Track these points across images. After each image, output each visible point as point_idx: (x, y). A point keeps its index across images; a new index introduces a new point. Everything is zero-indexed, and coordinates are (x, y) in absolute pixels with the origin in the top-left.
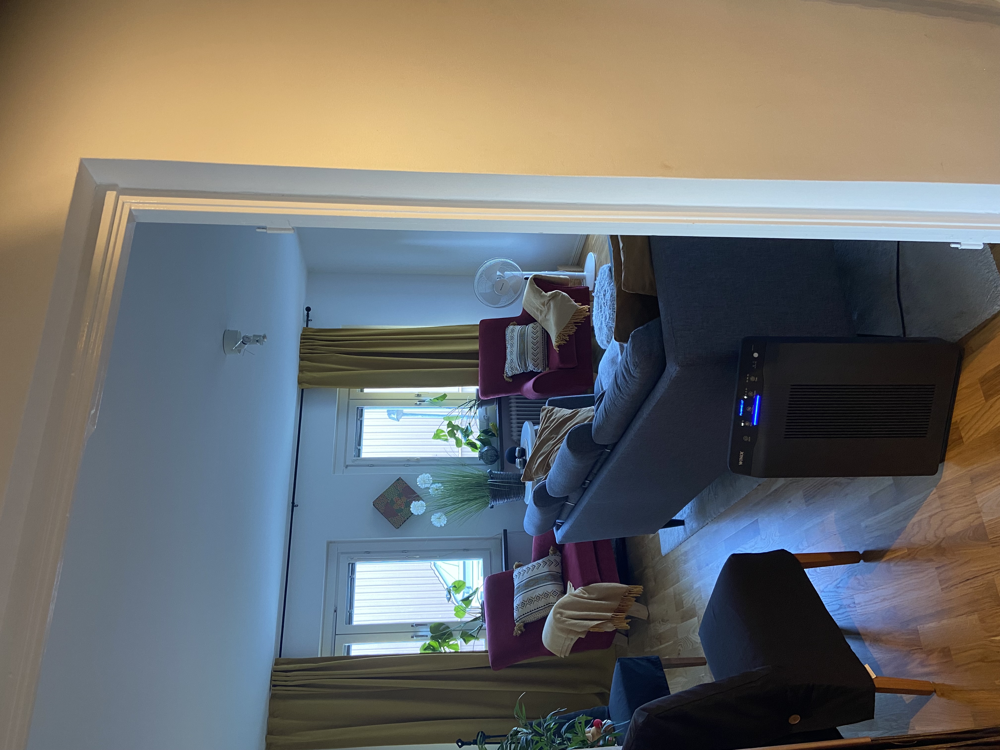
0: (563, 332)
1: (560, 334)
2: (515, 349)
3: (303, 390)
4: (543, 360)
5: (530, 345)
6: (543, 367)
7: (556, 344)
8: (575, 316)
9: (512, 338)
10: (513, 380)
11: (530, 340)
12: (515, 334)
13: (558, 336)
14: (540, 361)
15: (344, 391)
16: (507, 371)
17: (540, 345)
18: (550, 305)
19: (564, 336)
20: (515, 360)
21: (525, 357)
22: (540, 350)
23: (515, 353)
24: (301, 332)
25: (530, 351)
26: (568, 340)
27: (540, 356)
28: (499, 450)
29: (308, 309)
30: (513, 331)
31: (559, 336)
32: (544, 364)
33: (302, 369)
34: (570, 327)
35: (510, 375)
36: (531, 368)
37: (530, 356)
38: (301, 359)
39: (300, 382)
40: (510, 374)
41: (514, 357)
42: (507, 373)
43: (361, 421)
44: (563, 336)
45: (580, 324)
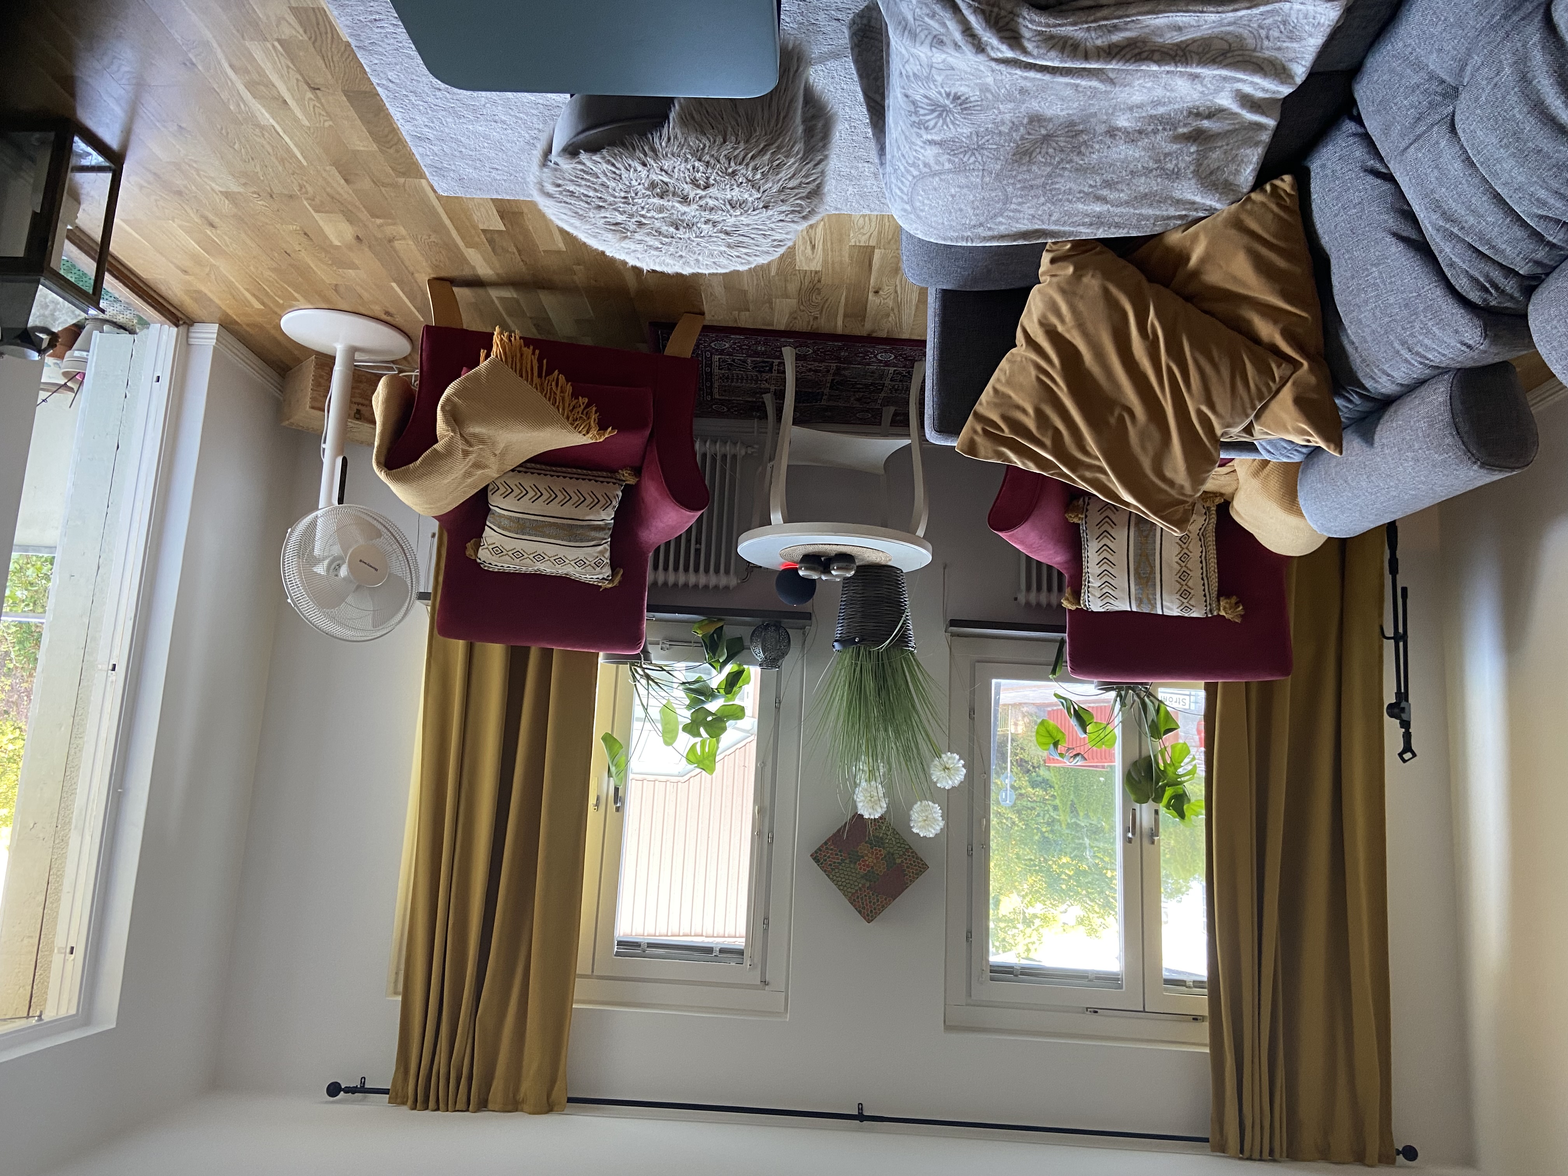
0: (564, 409)
1: (568, 418)
2: (551, 550)
3: (571, 1100)
4: (596, 481)
5: (554, 509)
6: (614, 483)
7: (594, 431)
8: (521, 370)
9: (519, 554)
10: (620, 567)
11: (538, 507)
12: (510, 544)
13: (572, 424)
14: (599, 490)
15: (580, 988)
16: (601, 577)
17: (558, 484)
18: (474, 435)
19: (574, 407)
20: (580, 553)
21: (582, 526)
22: (571, 486)
23: (562, 552)
24: (405, 1110)
25: (568, 510)
26: (586, 400)
27: (586, 487)
28: (758, 621)
29: (334, 1090)
30: (498, 551)
31: (574, 422)
32: (607, 480)
33: (513, 1105)
34: (554, 389)
35: (609, 572)
36: (607, 516)
37: (578, 513)
38: (483, 1105)
39: (548, 1107)
40: (607, 572)
41: (572, 554)
42: (603, 579)
43: (651, 945)
44: (576, 410)
45: (545, 361)
